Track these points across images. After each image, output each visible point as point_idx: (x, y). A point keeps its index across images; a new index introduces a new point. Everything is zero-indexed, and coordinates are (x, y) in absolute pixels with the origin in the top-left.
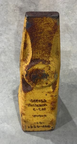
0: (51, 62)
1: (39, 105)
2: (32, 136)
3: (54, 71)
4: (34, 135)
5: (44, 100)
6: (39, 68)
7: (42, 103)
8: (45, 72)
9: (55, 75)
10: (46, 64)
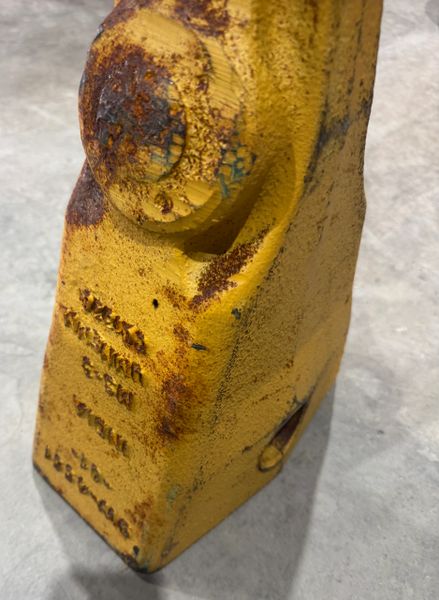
0: (233, 31)
1: (112, 350)
2: (43, 509)
3: (228, 114)
4: (51, 517)
5: (138, 333)
6: (148, 41)
7: (127, 351)
8: (172, 94)
9: (223, 152)
10: (194, 26)
